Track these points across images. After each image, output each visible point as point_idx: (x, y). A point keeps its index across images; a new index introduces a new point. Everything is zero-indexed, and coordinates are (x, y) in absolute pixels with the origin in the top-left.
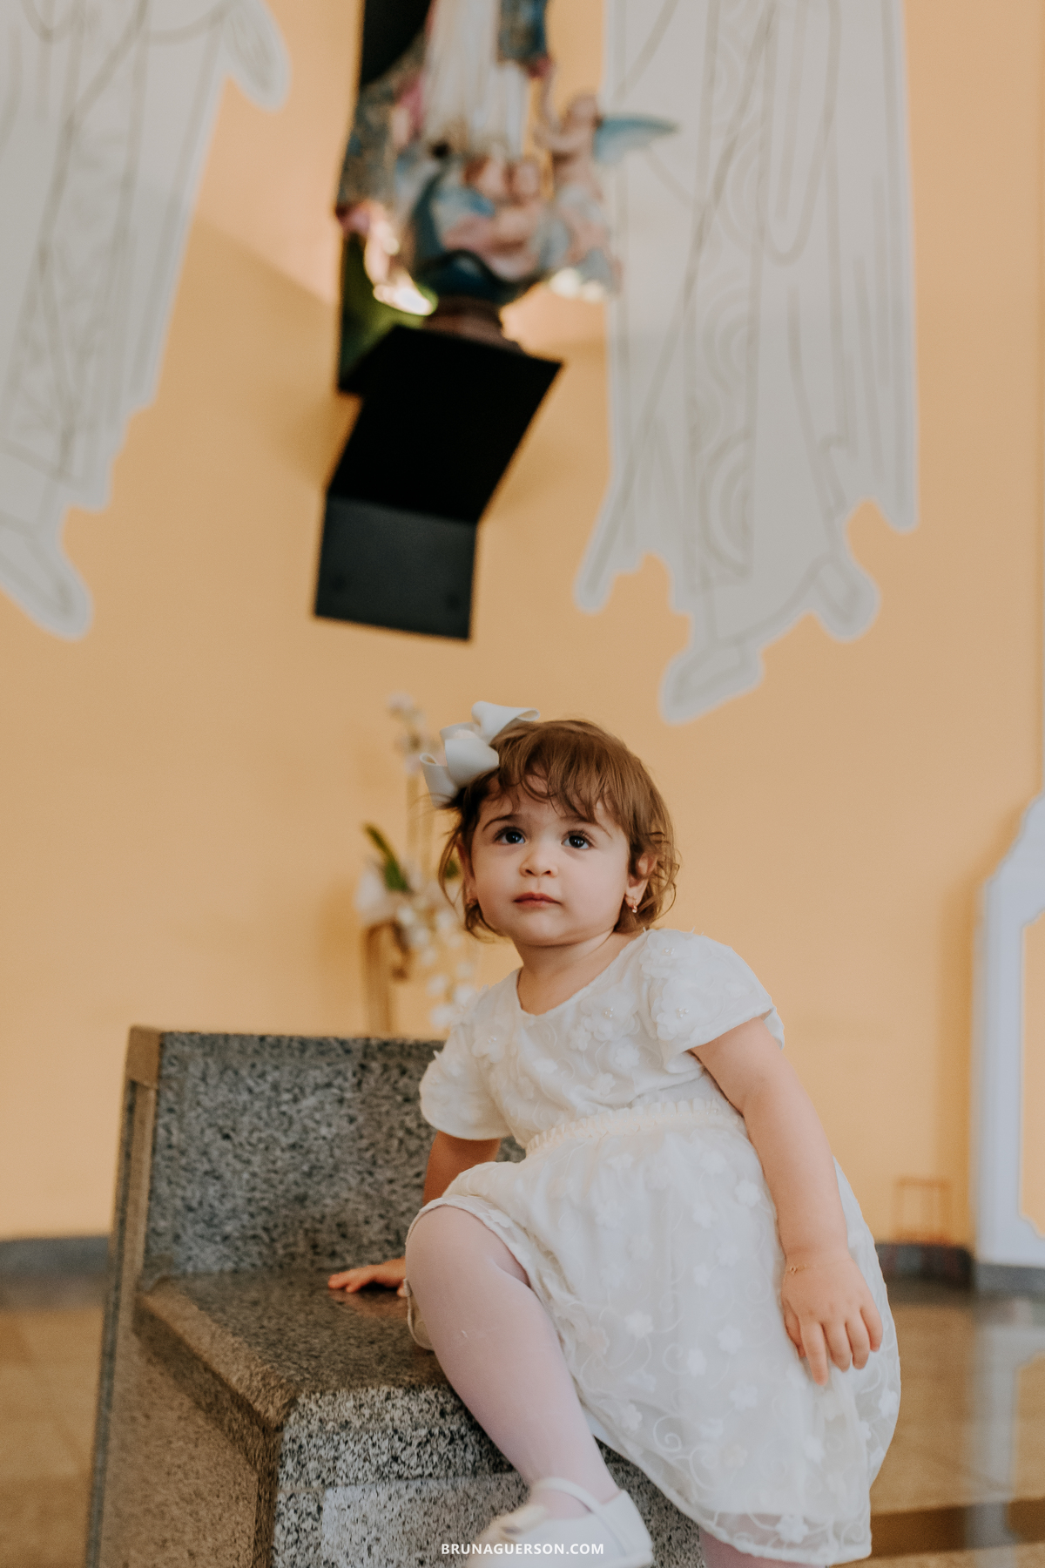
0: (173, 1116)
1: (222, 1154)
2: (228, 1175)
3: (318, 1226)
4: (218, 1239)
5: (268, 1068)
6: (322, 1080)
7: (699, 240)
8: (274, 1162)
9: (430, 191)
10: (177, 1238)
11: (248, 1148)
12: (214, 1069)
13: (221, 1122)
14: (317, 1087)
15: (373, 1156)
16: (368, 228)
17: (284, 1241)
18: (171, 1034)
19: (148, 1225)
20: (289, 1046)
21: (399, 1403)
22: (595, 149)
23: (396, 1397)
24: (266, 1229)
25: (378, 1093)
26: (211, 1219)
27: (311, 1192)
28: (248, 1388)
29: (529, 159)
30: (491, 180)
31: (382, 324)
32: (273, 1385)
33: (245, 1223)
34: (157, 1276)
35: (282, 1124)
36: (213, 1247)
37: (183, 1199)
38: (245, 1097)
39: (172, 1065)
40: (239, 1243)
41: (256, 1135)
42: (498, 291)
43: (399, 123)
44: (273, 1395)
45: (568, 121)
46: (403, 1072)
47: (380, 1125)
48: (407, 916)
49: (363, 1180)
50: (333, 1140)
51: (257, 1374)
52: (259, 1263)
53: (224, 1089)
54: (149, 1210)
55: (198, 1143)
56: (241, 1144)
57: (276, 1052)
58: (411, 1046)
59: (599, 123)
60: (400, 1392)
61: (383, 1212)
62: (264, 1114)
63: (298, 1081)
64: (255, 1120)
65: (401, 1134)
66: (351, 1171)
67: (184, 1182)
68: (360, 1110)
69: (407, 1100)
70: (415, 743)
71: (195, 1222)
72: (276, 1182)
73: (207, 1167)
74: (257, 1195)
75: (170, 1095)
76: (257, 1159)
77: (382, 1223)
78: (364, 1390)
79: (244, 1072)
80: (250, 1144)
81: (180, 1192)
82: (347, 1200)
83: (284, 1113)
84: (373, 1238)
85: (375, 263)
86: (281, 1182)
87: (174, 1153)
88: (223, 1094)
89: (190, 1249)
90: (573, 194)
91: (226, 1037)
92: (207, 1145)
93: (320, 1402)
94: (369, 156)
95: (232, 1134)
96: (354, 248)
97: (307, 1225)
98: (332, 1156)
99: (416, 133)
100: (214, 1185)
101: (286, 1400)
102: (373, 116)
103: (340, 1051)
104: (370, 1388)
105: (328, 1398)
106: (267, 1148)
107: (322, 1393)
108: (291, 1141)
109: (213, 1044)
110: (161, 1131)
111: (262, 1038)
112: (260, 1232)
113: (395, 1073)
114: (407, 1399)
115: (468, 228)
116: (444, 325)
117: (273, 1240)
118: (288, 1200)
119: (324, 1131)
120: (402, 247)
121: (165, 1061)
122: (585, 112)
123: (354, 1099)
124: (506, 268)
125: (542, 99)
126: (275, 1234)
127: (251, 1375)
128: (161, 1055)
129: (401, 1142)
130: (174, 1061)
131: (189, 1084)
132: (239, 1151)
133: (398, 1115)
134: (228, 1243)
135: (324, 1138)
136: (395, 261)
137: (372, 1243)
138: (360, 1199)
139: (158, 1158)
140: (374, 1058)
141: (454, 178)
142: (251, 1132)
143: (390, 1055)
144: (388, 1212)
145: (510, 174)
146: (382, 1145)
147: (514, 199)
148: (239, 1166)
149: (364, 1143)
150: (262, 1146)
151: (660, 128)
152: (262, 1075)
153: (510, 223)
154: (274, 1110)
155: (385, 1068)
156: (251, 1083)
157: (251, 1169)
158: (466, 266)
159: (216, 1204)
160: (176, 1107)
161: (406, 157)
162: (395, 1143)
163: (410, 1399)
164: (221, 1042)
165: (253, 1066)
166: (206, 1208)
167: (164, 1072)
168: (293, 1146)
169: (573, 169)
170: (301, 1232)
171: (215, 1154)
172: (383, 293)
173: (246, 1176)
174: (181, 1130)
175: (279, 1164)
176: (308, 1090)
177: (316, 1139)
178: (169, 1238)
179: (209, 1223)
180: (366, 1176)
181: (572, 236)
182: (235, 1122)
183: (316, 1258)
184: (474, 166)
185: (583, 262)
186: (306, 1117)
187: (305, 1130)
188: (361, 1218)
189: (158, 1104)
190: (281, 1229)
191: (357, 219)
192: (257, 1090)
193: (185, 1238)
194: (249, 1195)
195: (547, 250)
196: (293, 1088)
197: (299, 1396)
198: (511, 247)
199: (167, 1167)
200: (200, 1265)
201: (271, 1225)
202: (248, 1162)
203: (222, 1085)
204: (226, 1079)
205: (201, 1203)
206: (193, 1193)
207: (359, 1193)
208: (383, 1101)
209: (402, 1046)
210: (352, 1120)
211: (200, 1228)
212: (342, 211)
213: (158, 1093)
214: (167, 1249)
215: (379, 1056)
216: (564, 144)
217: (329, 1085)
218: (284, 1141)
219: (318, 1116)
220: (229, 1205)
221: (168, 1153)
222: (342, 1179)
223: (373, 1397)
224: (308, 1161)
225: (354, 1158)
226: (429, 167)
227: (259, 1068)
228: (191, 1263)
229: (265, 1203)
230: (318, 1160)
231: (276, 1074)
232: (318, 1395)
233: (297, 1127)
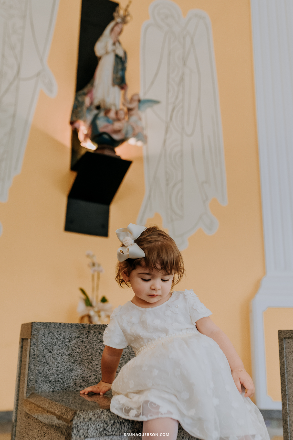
0: (35, 346)
1: (49, 357)
2: (51, 363)
3: (76, 378)
4: (48, 382)
5: (62, 332)
6: (77, 335)
7: (167, 132)
8: (64, 359)
9: (96, 118)
10: (36, 381)
11: (57, 355)
12: (47, 332)
13: (49, 348)
14: (76, 338)
15: (92, 357)
16: (79, 127)
17: (67, 382)
18: (35, 322)
19: (28, 378)
20: (68, 326)
21: (105, 413)
22: (139, 108)
23: (104, 412)
24: (62, 379)
25: (93, 339)
26: (46, 376)
27: (74, 368)
28: (61, 413)
29: (121, 110)
30: (112, 115)
31: (83, 152)
32: (69, 410)
33: (56, 377)
34: (30, 393)
35: (66, 348)
36: (47, 384)
37: (38, 370)
38: (56, 340)
39: (35, 331)
40: (54, 383)
41: (59, 351)
42: (114, 143)
43: (87, 100)
44: (69, 413)
45: (132, 100)
46: (100, 333)
47: (93, 348)
48: (92, 313)
49: (89, 364)
50: (80, 353)
51: (64, 409)
52: (60, 389)
53: (49, 338)
54: (28, 373)
55: (42, 354)
56: (54, 354)
57: (64, 327)
58: (102, 326)
59: (139, 101)
60: (106, 411)
61: (95, 374)
62: (61, 346)
63: (70, 336)
64: (58, 347)
65: (99, 351)
66: (85, 362)
67: (38, 365)
68: (88, 344)
69: (101, 341)
70: (94, 265)
71: (41, 377)
72: (64, 365)
73: (45, 361)
74: (59, 369)
75: (34, 340)
76: (59, 358)
77: (95, 377)
78: (95, 410)
79: (55, 333)
80: (57, 354)
81: (37, 368)
82: (84, 370)
83: (66, 345)
84: (92, 381)
85: (81, 137)
86: (66, 365)
87: (35, 357)
88: (49, 340)
89: (40, 385)
90: (134, 118)
91: (50, 323)
92: (45, 354)
93: (83, 413)
94: (79, 109)
95: (52, 351)
96: (75, 133)
97: (73, 378)
98: (80, 357)
99: (92, 103)
100: (47, 366)
101: (73, 413)
102: (80, 99)
103: (82, 327)
104: (97, 410)
105: (85, 412)
106: (62, 355)
107: (83, 411)
108: (69, 353)
109: (46, 325)
110: (32, 350)
111: (60, 324)
112: (60, 380)
113: (97, 333)
114: (107, 412)
115: (106, 126)
116: (100, 152)
117: (64, 382)
118: (68, 370)
119: (78, 350)
120: (88, 132)
121: (33, 330)
122: (136, 98)
123: (86, 341)
124: (116, 137)
125: (125, 95)
126: (64, 381)
127: (62, 410)
128: (32, 328)
129: (99, 353)
130: (35, 330)
131: (40, 337)
132: (54, 356)
133: (99, 346)
134: (51, 383)
135: (78, 352)
136: (86, 136)
137: (92, 383)
138: (88, 370)
139: (31, 358)
140: (92, 329)
141: (102, 114)
142: (57, 350)
143: (96, 328)
144: (96, 374)
145: (117, 113)
146: (94, 354)
147: (118, 119)
148: (54, 360)
149: (89, 354)
150: (60, 355)
151: (156, 102)
152: (60, 334)
153: (117, 125)
154: (64, 344)
155: (95, 332)
156: (57, 336)
157: (57, 361)
158: (106, 136)
159: (47, 371)
160: (36, 343)
161: (89, 109)
162: (98, 353)
163: (108, 412)
164: (49, 325)
165: (58, 332)
166: (44, 372)
167: (33, 333)
168: (69, 354)
169: (133, 112)
170: (72, 379)
171: (47, 357)
172: (83, 144)
173: (56, 363)
174: (38, 350)
175: (65, 360)
176: (73, 339)
177: (76, 352)
178: (34, 381)
179: (45, 377)
180: (90, 363)
181: (133, 129)
182: (52, 348)
183: (76, 387)
184: (107, 111)
185: (137, 136)
186: (73, 346)
187: (73, 350)
188: (88, 375)
189: (31, 342)
190: (66, 379)
191: (76, 125)
192: (59, 338)
193: (38, 382)
194: (57, 369)
195: (127, 133)
196: (69, 338)
197: (77, 412)
198: (118, 131)
199: (34, 361)
200: (43, 389)
201: (63, 378)
202: (56, 359)
203: (49, 337)
204: (50, 335)
205: (43, 371)
206: (41, 368)
207: (88, 368)
208: (94, 342)
209: (99, 326)
210: (86, 347)
211: (43, 379)
212: (72, 123)
213: (31, 339)
214: (33, 385)
215: (93, 329)
216: (131, 106)
217: (79, 337)
218: (67, 353)
219: (76, 346)
220: (51, 372)
221: (33, 357)
222: (83, 364)
223: (98, 412)
224: (74, 359)
225: (87, 358)
226: (95, 112)
227: (59, 332)
228: (40, 389)
229: (62, 371)
230: (76, 359)
231: (64, 334)
232: (82, 411)
233: (70, 349)
